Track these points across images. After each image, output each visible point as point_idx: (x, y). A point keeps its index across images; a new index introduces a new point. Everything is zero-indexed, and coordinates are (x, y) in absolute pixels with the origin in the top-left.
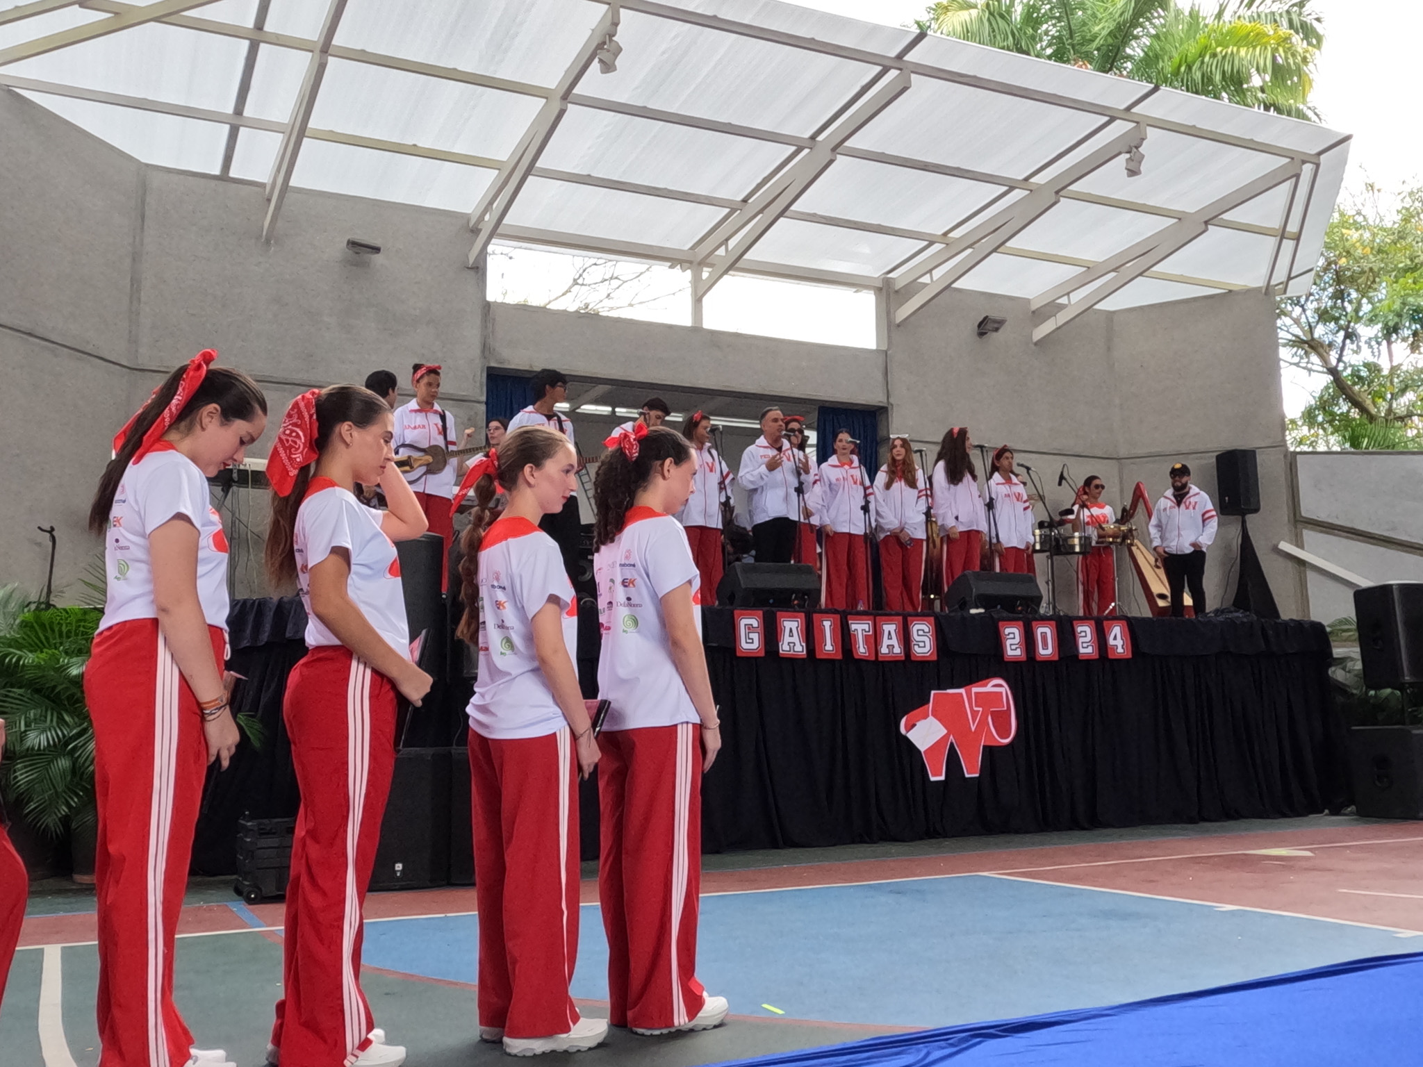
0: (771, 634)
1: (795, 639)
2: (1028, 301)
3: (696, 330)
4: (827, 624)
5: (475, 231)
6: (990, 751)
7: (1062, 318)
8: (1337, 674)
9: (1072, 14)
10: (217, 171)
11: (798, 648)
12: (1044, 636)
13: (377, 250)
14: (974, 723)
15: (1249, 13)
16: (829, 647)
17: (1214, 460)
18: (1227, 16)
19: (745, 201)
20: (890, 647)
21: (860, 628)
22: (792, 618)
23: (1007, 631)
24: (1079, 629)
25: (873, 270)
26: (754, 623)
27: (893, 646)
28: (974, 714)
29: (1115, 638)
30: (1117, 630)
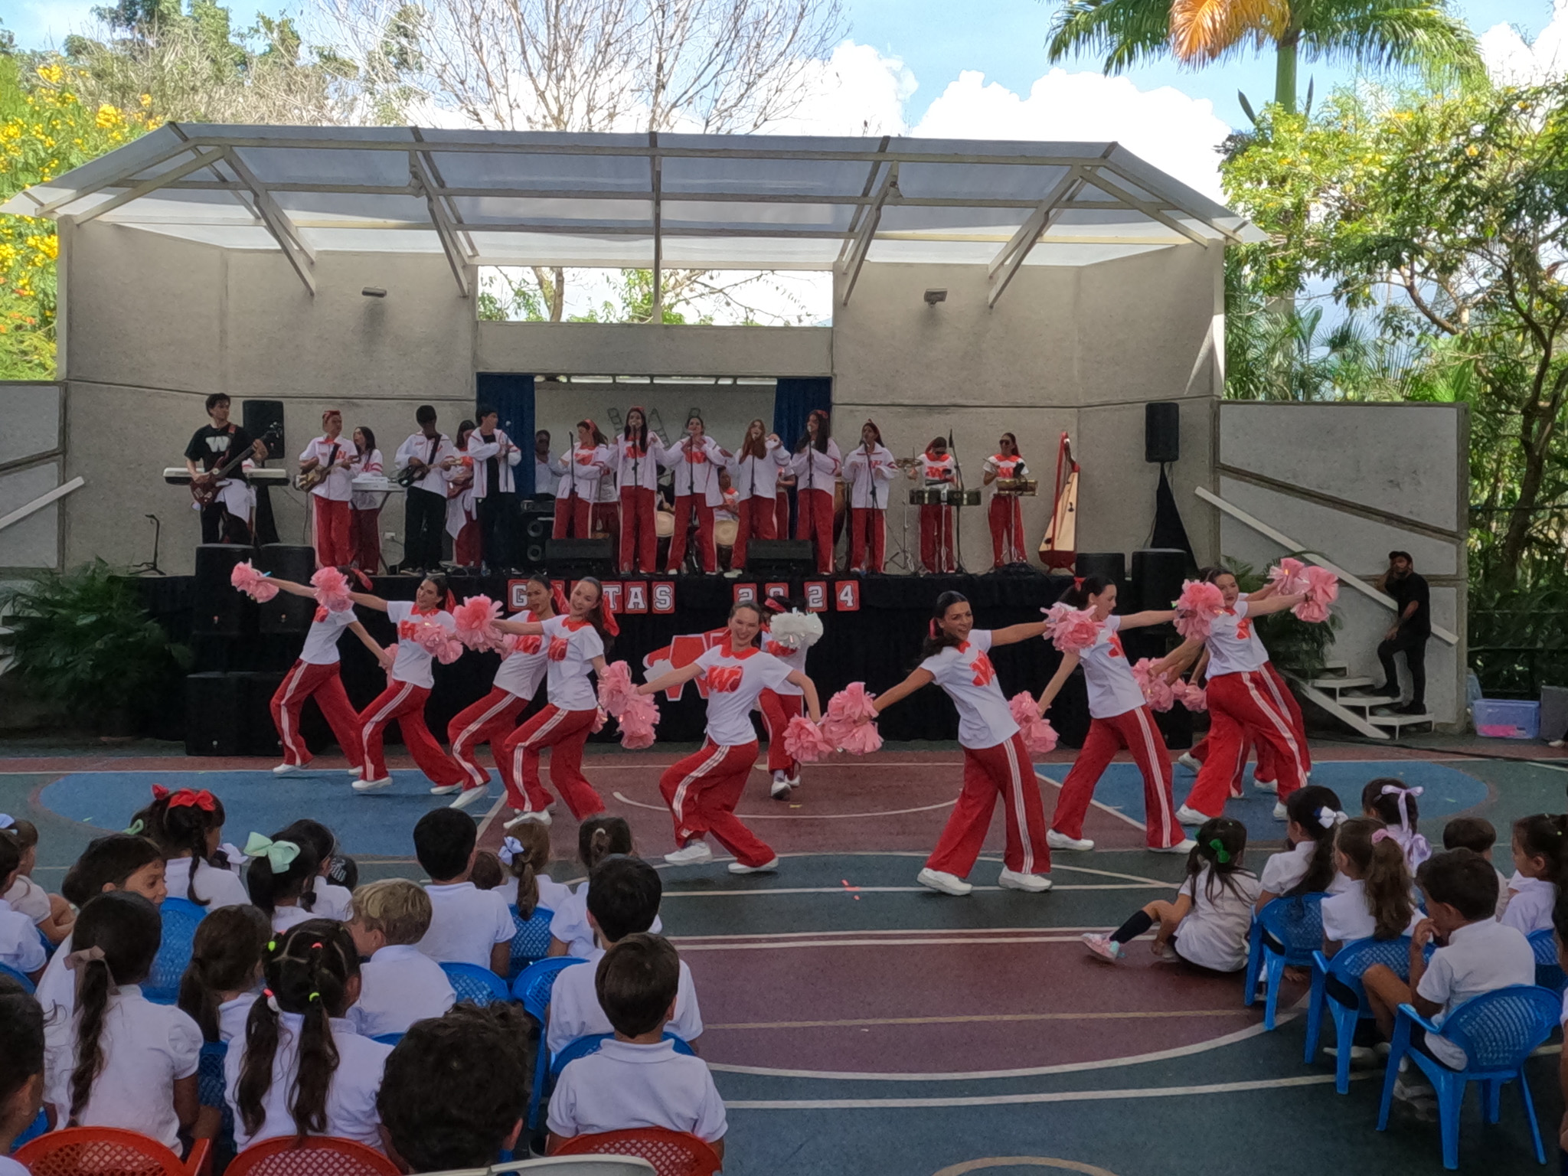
2: (986, 266)
13: (384, 295)
17: (1145, 409)
23: (741, 591)
24: (811, 587)
25: (824, 259)
27: (638, 603)
29: (846, 595)
30: (848, 588)
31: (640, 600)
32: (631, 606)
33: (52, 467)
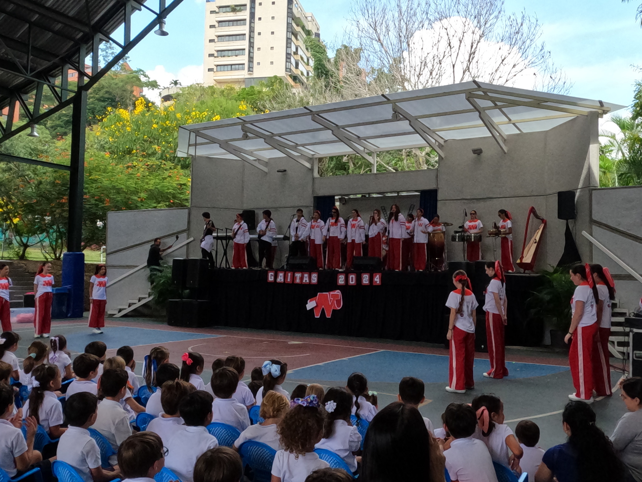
0: (276, 277)
4: (289, 274)
6: (334, 311)
11: (282, 280)
12: (352, 278)
13: (284, 171)
14: (330, 303)
16: (289, 280)
20: (306, 280)
21: (298, 275)
22: (281, 273)
23: (340, 276)
24: (364, 276)
26: (272, 274)
28: (331, 300)
29: (377, 279)
30: (378, 276)
33: (185, 234)
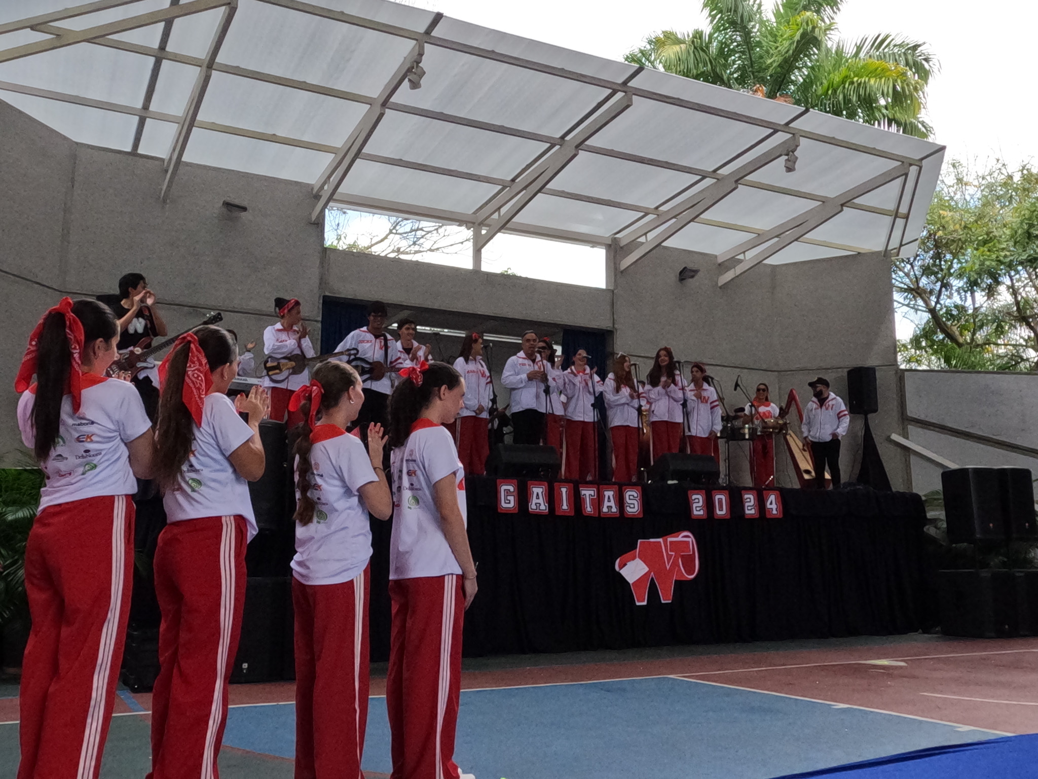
0: (523, 497)
1: (541, 501)
2: (716, 257)
3: (476, 272)
4: (564, 490)
5: (317, 197)
6: (680, 584)
7: (739, 269)
8: (931, 530)
9: (752, 50)
10: (128, 148)
11: (543, 507)
12: (720, 501)
13: (244, 209)
14: (668, 564)
15: (878, 53)
16: (565, 507)
17: (846, 374)
18: (862, 55)
19: (513, 180)
20: (609, 507)
21: (588, 493)
22: (538, 486)
23: (694, 497)
24: (746, 496)
25: (605, 233)
26: (511, 488)
27: (611, 507)
28: (669, 557)
29: (771, 503)
30: (772, 498)
31: (612, 503)
32: (605, 510)
